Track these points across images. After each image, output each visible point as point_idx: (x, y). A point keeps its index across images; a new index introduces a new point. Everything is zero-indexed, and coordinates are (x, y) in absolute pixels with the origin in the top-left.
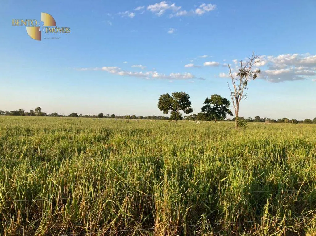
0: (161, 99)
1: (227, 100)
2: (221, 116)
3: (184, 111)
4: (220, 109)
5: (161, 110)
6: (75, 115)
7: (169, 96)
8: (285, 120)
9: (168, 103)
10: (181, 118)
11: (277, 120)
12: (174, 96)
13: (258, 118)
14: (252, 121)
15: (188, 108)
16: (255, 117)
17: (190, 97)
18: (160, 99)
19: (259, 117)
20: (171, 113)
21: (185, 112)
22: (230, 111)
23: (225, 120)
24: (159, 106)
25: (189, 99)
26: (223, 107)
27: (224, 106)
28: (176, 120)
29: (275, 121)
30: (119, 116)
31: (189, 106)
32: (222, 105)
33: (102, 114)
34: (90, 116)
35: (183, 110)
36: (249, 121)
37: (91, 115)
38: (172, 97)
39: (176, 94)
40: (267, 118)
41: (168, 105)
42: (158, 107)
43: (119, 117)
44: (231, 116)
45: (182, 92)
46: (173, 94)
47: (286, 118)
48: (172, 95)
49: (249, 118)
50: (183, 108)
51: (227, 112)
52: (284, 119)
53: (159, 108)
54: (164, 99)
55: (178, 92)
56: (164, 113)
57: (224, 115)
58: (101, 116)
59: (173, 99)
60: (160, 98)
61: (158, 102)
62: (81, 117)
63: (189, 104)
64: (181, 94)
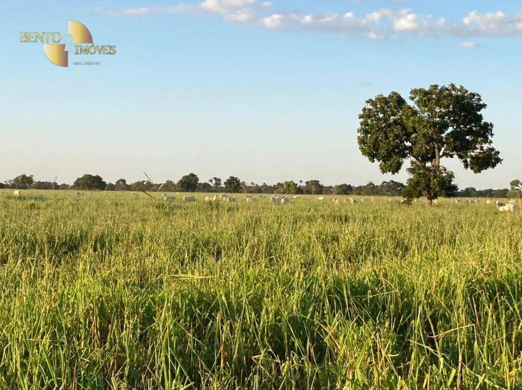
0: (369, 117)
3: (465, 162)
5: (372, 157)
6: (93, 183)
7: (400, 102)
9: (397, 130)
10: (448, 189)
12: (418, 102)
15: (482, 148)
17: (484, 106)
18: (367, 115)
20: (411, 171)
21: (466, 166)
24: (362, 141)
25: (482, 112)
28: (431, 198)
30: (260, 184)
31: (486, 140)
33: (192, 175)
34: (152, 185)
35: (460, 157)
37: (154, 182)
38: (409, 108)
39: (426, 93)
41: (397, 136)
42: (358, 146)
43: (259, 190)
45: (453, 86)
46: (415, 92)
48: (412, 99)
50: (460, 146)
53: (364, 152)
54: (381, 116)
55: (436, 87)
56: (384, 172)
58: (190, 184)
59: (415, 113)
60: (364, 109)
61: (359, 126)
62: (123, 189)
63: (485, 130)
64: (451, 95)
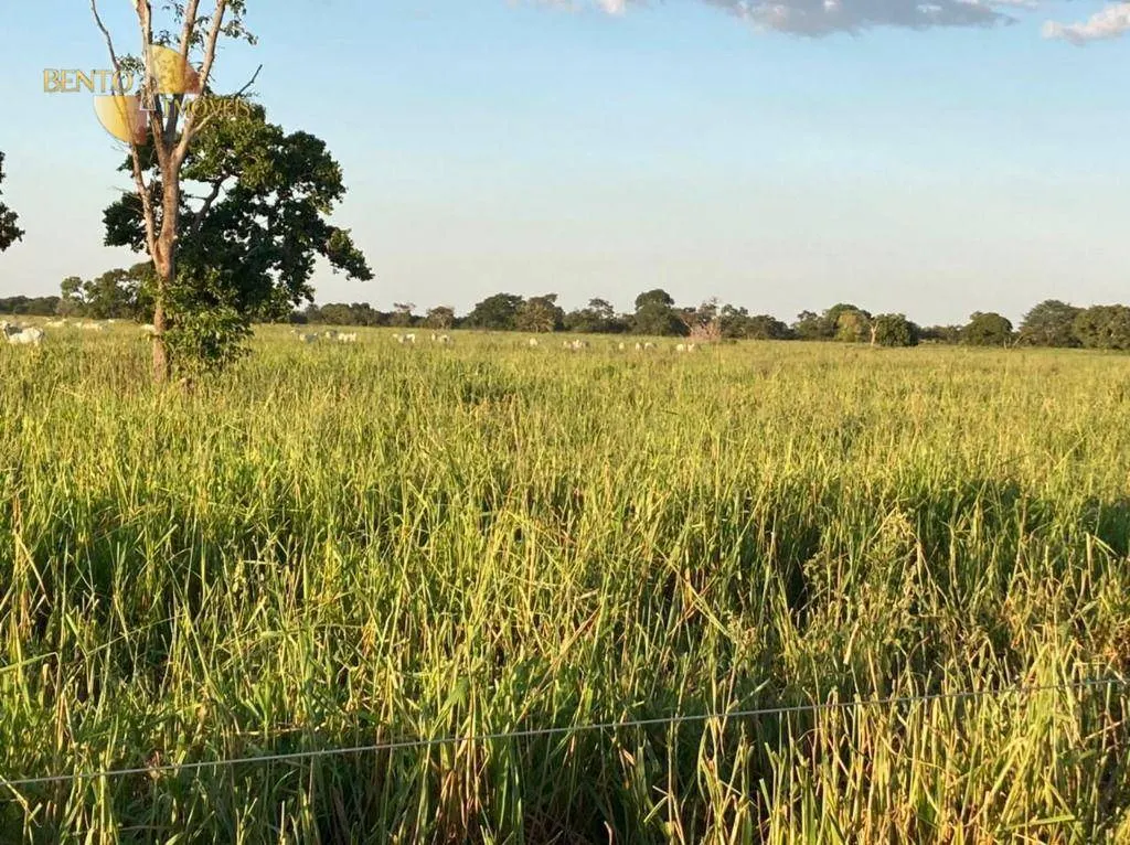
1: (322, 144)
2: (268, 279)
4: (262, 221)
8: (846, 321)
11: (790, 320)
13: (662, 304)
14: (617, 327)
16: (642, 300)
19: (668, 299)
22: (348, 244)
23: (298, 319)
26: (292, 206)
27: (298, 195)
29: (781, 325)
32: (284, 193)
36: (594, 330)
40: (720, 306)
44: (356, 281)
47: (852, 308)
49: (597, 302)
51: (323, 251)
52: (840, 309)
57: (298, 272)
